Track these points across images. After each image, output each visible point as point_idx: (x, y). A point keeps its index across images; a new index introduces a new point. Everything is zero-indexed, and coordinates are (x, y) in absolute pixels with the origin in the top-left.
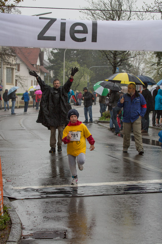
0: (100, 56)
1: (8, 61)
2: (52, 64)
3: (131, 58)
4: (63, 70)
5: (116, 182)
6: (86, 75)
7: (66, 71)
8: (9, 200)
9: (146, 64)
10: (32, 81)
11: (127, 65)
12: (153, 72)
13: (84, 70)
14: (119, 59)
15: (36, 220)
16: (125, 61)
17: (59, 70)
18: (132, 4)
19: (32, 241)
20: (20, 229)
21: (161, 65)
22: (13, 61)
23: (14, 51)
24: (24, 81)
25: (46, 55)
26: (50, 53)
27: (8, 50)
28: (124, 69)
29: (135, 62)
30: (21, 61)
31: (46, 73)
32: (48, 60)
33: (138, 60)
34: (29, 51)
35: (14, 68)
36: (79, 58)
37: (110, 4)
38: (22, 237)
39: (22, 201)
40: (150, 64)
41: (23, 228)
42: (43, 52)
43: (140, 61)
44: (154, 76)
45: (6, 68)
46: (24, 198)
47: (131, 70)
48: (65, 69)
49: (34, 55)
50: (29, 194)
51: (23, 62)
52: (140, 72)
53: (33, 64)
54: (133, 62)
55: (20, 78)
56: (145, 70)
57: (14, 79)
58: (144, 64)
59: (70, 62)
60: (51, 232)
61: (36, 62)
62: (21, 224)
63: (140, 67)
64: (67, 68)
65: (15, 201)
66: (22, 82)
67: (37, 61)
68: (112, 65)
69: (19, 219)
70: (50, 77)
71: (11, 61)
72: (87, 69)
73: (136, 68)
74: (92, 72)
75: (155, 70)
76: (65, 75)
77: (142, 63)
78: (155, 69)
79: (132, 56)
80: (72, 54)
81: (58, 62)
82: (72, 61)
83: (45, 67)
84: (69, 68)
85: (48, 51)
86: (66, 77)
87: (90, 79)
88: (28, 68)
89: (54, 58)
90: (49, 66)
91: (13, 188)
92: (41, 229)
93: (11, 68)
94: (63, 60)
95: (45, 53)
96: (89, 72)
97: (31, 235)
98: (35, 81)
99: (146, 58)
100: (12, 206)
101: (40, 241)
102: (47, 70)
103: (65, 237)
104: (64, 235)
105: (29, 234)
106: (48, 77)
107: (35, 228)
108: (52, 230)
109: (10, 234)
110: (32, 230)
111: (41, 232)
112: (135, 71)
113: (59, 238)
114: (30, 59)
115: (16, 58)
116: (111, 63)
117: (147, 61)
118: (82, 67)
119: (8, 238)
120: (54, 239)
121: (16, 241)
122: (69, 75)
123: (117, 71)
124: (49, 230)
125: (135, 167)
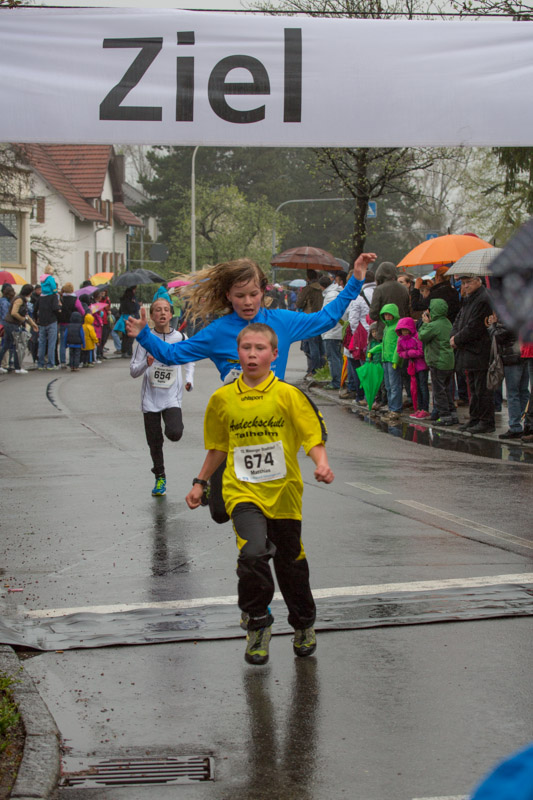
0: (313, 166)
1: (4, 187)
2: (154, 197)
3: (416, 168)
4: (189, 213)
5: (376, 586)
6: (267, 230)
7: (200, 218)
8: (14, 654)
9: (466, 189)
10: (87, 254)
11: (403, 193)
12: (490, 215)
13: (259, 214)
14: (375, 176)
15: (108, 720)
16: (398, 179)
19: (96, 794)
20: (55, 753)
21: (516, 191)
22: (20, 188)
23: (26, 154)
24: (62, 253)
25: (133, 165)
26: (145, 160)
27: (3, 152)
28: (394, 205)
29: (428, 184)
30: (47, 187)
31: (132, 225)
32: (139, 182)
33: (441, 175)
34: (74, 153)
35: (25, 213)
36: (242, 173)
38: (63, 780)
39: (58, 656)
41: (63, 750)
42: (121, 157)
43: (446, 178)
44: (494, 227)
46: (66, 646)
47: (416, 208)
48: (196, 212)
49: (91, 166)
50: (83, 634)
51: (57, 190)
52: (448, 215)
53: (91, 196)
54: (425, 183)
55: (47, 246)
56: (465, 209)
57: (28, 247)
58: (460, 187)
59: (214, 187)
60: (158, 759)
61: (97, 190)
62: (59, 736)
63: (448, 197)
64: (203, 209)
65: (38, 658)
66: (55, 259)
67: (102, 189)
68: (353, 193)
69: (49, 719)
70: (147, 238)
71: (16, 188)
72: (269, 210)
73: (433, 204)
74: (287, 218)
75: (496, 208)
76: (198, 233)
77: (453, 186)
78: (498, 205)
79: (421, 163)
80: (218, 162)
81: (174, 189)
82: (220, 183)
83: (127, 207)
84: (208, 209)
85: (137, 155)
86: (202, 236)
87: (282, 244)
88: (71, 212)
89: (160, 176)
91: (30, 613)
92: (124, 750)
93: (14, 212)
94: (190, 180)
95: (129, 160)
96: (278, 221)
97: (93, 773)
98: (97, 254)
99: (465, 170)
100: (25, 674)
101: (121, 790)
102: (138, 216)
103: (207, 778)
104: (205, 770)
105: (85, 767)
106: (139, 240)
107: (107, 746)
108: (161, 752)
109: (21, 771)
110: (94, 754)
111: (124, 760)
112: (429, 212)
113: (185, 780)
114: (78, 181)
115: (30, 178)
116: (351, 189)
117: (469, 177)
118: (254, 202)
119: (14, 783)
120: (168, 782)
121: (42, 793)
122: (211, 230)
123: (371, 212)
124: (153, 752)
125: (438, 533)
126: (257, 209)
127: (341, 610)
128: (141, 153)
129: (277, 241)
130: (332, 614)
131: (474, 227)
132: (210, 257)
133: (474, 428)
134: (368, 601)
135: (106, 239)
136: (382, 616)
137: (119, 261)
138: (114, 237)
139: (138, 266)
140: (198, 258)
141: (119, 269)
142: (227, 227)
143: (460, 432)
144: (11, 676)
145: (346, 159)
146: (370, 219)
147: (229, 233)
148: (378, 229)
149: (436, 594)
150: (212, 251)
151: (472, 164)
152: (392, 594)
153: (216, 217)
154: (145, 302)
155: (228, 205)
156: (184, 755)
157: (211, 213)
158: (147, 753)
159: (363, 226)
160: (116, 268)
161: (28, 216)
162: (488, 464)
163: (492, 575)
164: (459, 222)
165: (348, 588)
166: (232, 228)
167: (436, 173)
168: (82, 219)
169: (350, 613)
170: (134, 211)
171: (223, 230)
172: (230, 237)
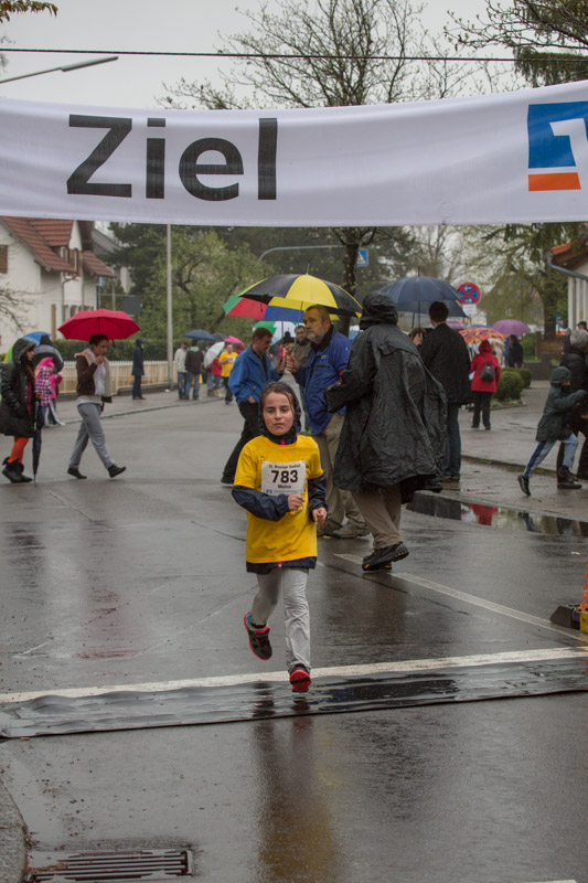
2: (126, 245)
4: (165, 263)
5: (367, 666)
6: (249, 280)
7: (176, 267)
9: (465, 234)
10: (54, 307)
11: (396, 239)
12: (490, 263)
13: (241, 263)
15: (78, 812)
18: (408, 18)
20: (22, 846)
21: (517, 236)
24: (26, 307)
28: (387, 252)
29: (424, 230)
30: (10, 235)
31: (103, 276)
37: (326, 21)
38: (29, 876)
39: (25, 743)
40: (480, 235)
41: (29, 845)
44: (495, 275)
46: (33, 732)
47: (411, 256)
48: (172, 261)
50: (51, 720)
51: (21, 237)
52: (445, 262)
53: (57, 244)
54: (420, 229)
55: (11, 299)
56: (464, 257)
58: (457, 234)
59: (191, 234)
60: (132, 853)
61: (64, 238)
62: (25, 829)
63: (445, 244)
64: (180, 258)
65: (2, 745)
66: (18, 313)
67: (69, 236)
68: (341, 242)
69: (14, 810)
70: (119, 290)
72: (251, 259)
73: (430, 251)
74: (271, 268)
76: (174, 284)
77: (451, 232)
78: (500, 252)
81: (148, 236)
82: (197, 229)
83: (98, 257)
84: (185, 258)
86: (178, 288)
88: (36, 262)
90: (115, 250)
92: (95, 844)
96: (262, 270)
97: (61, 868)
98: (65, 307)
102: (109, 265)
103: (184, 872)
104: (182, 864)
105: (54, 862)
106: (110, 292)
107: (76, 840)
108: (135, 844)
110: (62, 848)
111: (95, 854)
112: (425, 260)
113: (162, 874)
114: (44, 228)
116: (338, 237)
118: (235, 250)
122: (189, 281)
123: (362, 260)
124: (127, 845)
126: (238, 258)
127: (331, 692)
132: (188, 310)
135: (75, 292)
138: (83, 289)
140: (175, 311)
142: (206, 278)
146: (361, 268)
147: (208, 284)
148: (370, 278)
150: (190, 303)
153: (194, 266)
155: (207, 253)
156: (159, 848)
157: (189, 261)
159: (353, 276)
164: (457, 270)
166: (211, 278)
168: (48, 269)
170: (104, 261)
171: (202, 281)
172: (209, 288)
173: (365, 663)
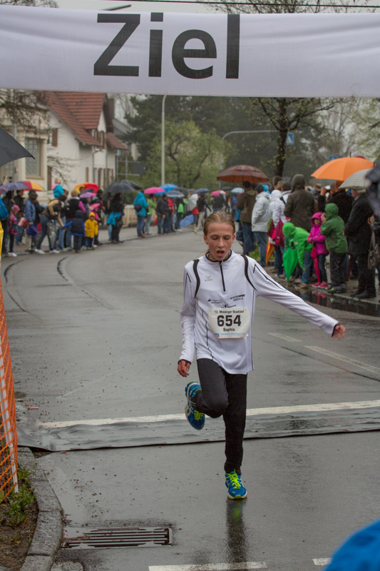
0: (248, 108)
1: (29, 121)
2: (135, 129)
3: (322, 109)
4: (160, 141)
5: (289, 407)
6: (216, 152)
7: (168, 143)
8: (31, 454)
9: (358, 124)
11: (313, 127)
12: (374, 143)
13: (210, 141)
14: (293, 114)
15: (97, 501)
16: (309, 117)
17: (152, 141)
19: (87, 553)
20: (59, 524)
22: (40, 122)
23: (44, 98)
24: (70, 169)
25: (121, 106)
26: (129, 102)
27: (28, 96)
28: (307, 135)
29: (331, 121)
30: (60, 122)
31: (120, 149)
32: (124, 118)
33: (339, 115)
34: (79, 97)
35: (43, 140)
36: (197, 112)
38: (64, 544)
39: (63, 455)
40: (368, 124)
41: (65, 522)
42: (112, 101)
43: (344, 117)
44: (377, 152)
45: (23, 139)
46: (69, 448)
47: (322, 138)
48: (165, 140)
49: (91, 107)
50: (80, 440)
51: (66, 123)
52: (345, 143)
53: (90, 128)
54: (328, 120)
55: (59, 163)
56: (357, 139)
57: (45, 164)
58: (353, 124)
59: (178, 122)
60: (132, 529)
61: (95, 124)
62: (62, 512)
63: (344, 130)
64: (170, 138)
65: (48, 457)
66: (64, 173)
67: (98, 123)
68: (278, 129)
69: (55, 500)
70: (130, 158)
71: (37, 122)
72: (217, 138)
73: (334, 135)
74: (230, 145)
76: (166, 155)
77: (349, 122)
79: (325, 105)
80: (181, 104)
81: (149, 123)
82: (182, 119)
83: (116, 136)
84: (174, 138)
85: (124, 99)
86: (169, 157)
87: (227, 162)
88: (76, 139)
89: (140, 114)
90: (128, 132)
91: (43, 424)
92: (108, 523)
93: (36, 139)
94: (161, 118)
95: (118, 102)
96: (224, 146)
97: (86, 538)
98: (94, 169)
99: (357, 111)
100: (39, 467)
101: (105, 551)
102: (124, 142)
103: (167, 543)
104: (165, 537)
105: (81, 534)
106: (124, 159)
107: (96, 520)
108: (135, 524)
109: (35, 537)
110: (87, 525)
111: (108, 530)
112: (331, 141)
113: (151, 544)
114: (82, 117)
115: (47, 115)
116: (274, 124)
117: (360, 116)
118: (207, 133)
119: (30, 545)
120: (139, 546)
121: (49, 553)
122: (176, 153)
123: (289, 141)
124: (129, 524)
125: (334, 369)
126: (208, 138)
127: (263, 424)
128: (126, 98)
129: (222, 161)
130: (258, 427)
131: (363, 151)
132: (175, 172)
133: (361, 295)
134: (283, 418)
135: (101, 159)
136: (293, 429)
137: (110, 174)
138: (107, 158)
139: (123, 178)
140: (167, 172)
141: (110, 180)
142: (187, 151)
143: (350, 298)
144: (29, 469)
145: (272, 102)
146: (289, 145)
147: (188, 155)
148: (294, 152)
149: (332, 413)
150: (176, 167)
151: (362, 106)
152: (300, 413)
153: (180, 143)
154: (128, 203)
155: (188, 135)
156: (150, 526)
157: (176, 140)
158: (125, 525)
159: (284, 150)
160: (108, 179)
161: (46, 142)
162: (370, 321)
163: (372, 400)
164: (352, 148)
165: (269, 408)
166: (190, 151)
167: (336, 113)
168: (84, 144)
169: (270, 426)
170: (121, 139)
171: (184, 152)
172: (189, 157)
173: (288, 405)
